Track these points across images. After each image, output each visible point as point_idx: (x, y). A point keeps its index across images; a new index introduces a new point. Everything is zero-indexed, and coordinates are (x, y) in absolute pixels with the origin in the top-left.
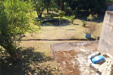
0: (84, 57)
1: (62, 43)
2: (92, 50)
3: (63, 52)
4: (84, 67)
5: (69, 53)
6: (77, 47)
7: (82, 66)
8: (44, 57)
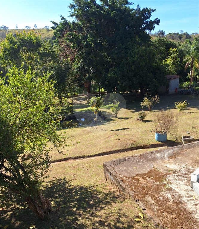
0: (181, 180)
1: (127, 158)
2: (188, 164)
3: (138, 177)
4: (192, 201)
5: (149, 178)
6: (159, 162)
7: (188, 201)
8: (99, 196)
